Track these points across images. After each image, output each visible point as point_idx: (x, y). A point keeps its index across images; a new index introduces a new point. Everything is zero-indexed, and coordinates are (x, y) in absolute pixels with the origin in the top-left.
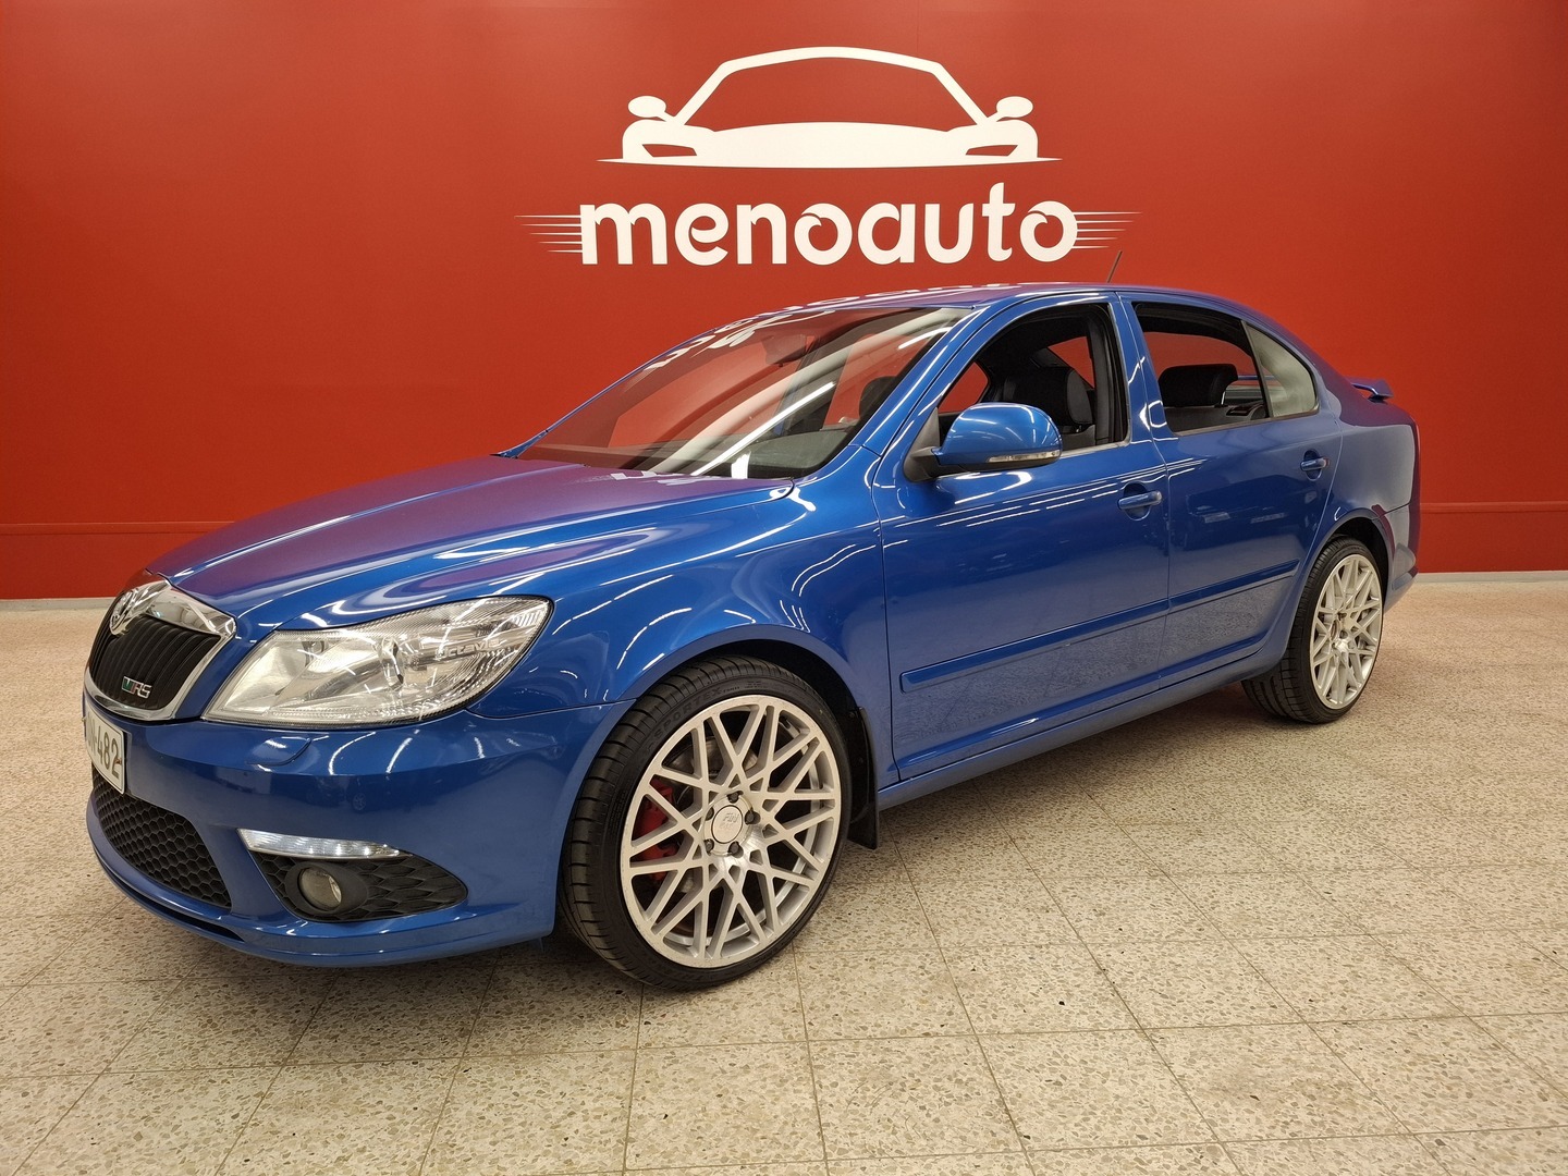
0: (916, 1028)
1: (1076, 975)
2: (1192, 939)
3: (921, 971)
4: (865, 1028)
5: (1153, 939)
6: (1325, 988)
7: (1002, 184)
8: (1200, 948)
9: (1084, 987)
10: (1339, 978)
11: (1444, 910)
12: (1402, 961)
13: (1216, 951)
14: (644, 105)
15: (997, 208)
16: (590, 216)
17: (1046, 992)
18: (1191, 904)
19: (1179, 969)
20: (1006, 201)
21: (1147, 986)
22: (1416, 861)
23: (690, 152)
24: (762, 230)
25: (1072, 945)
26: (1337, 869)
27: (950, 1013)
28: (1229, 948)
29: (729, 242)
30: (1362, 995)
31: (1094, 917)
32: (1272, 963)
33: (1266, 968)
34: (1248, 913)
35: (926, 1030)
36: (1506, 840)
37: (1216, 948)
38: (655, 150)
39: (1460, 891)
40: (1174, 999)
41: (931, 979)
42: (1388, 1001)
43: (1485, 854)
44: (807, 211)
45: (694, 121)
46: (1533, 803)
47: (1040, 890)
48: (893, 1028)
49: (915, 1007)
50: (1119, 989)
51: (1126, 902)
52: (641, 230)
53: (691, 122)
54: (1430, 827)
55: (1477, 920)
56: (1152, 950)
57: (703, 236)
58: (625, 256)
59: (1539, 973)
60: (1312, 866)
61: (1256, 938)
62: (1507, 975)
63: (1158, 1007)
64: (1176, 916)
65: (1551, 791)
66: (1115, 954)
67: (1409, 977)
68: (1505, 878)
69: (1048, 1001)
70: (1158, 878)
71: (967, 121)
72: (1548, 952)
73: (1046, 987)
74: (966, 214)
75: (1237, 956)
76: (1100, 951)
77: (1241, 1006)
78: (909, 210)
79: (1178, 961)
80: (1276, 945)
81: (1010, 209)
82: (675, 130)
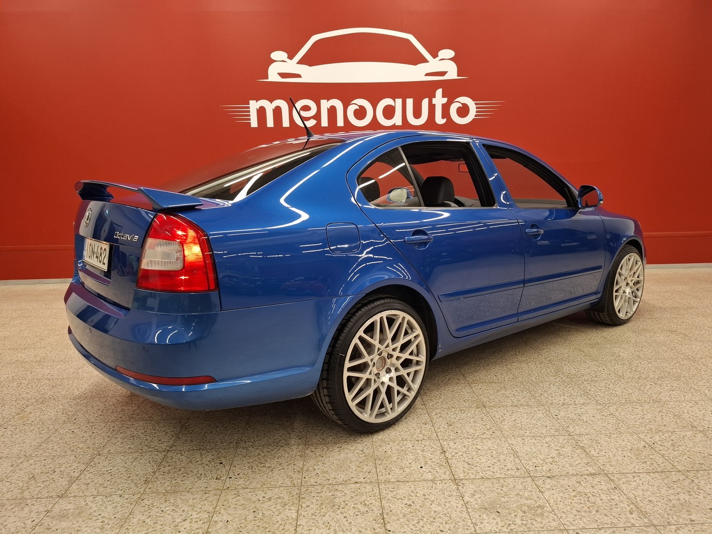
0: (352, 480)
1: (431, 454)
2: (488, 437)
3: (361, 452)
4: (329, 480)
5: (471, 437)
6: (544, 460)
7: (441, 89)
8: (491, 441)
9: (434, 460)
10: (551, 456)
11: (608, 423)
12: (582, 448)
13: (498, 443)
14: (277, 55)
15: (439, 100)
16: (254, 106)
17: (416, 462)
18: (492, 420)
19: (479, 451)
20: (443, 96)
21: (463, 459)
22: (601, 400)
23: (299, 76)
24: (332, 111)
25: (433, 440)
26: (564, 404)
27: (369, 472)
28: (504, 441)
29: (317, 116)
30: (560, 464)
31: (446, 427)
32: (522, 448)
33: (518, 450)
34: (518, 425)
35: (357, 480)
36: (645, 390)
37: (498, 441)
38: (283, 75)
39: (618, 414)
40: (473, 465)
41: (365, 456)
42: (571, 466)
43: (634, 397)
44: (352, 103)
45: (301, 62)
46: (662, 373)
47: (425, 414)
48: (342, 479)
49: (354, 469)
50: (449, 461)
51: (463, 420)
52: (277, 111)
53: (299, 63)
54: (611, 385)
55: (622, 429)
56: (469, 442)
57: (304, 114)
58: (270, 123)
59: (644, 453)
60: (552, 403)
61: (518, 437)
62: (629, 454)
63: (465, 469)
64: (484, 426)
65: (672, 367)
66: (451, 444)
67: (584, 455)
68: (640, 408)
69: (415, 466)
70: (480, 408)
71: (425, 61)
72: (651, 444)
73: (416, 460)
74: (425, 103)
75: (507, 445)
76: (445, 443)
77: (503, 468)
78: (399, 101)
79: (479, 447)
80: (526, 440)
81: (445, 100)
82: (292, 66)
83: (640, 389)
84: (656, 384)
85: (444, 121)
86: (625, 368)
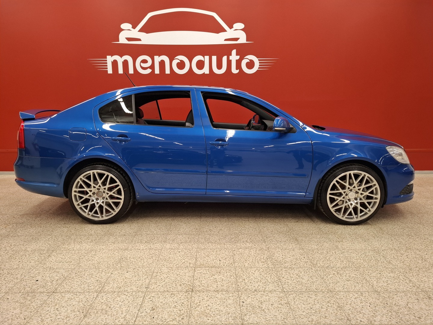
7: (235, 50)
11: (280, 313)
14: (125, 26)
15: (234, 57)
16: (110, 59)
18: (190, 306)
20: (237, 55)
22: (287, 288)
23: (140, 40)
24: (162, 63)
26: (255, 291)
29: (152, 67)
34: (207, 311)
38: (129, 39)
39: (293, 303)
43: (314, 286)
44: (175, 58)
45: (141, 30)
46: (348, 263)
47: (141, 297)
51: (167, 304)
52: (125, 63)
53: (139, 31)
54: (303, 272)
57: (144, 65)
58: (121, 71)
60: (247, 289)
71: (224, 30)
74: (225, 59)
78: (207, 58)
81: (238, 57)
82: (135, 33)
83: (323, 278)
84: (338, 273)
85: (238, 71)
86: (322, 256)
